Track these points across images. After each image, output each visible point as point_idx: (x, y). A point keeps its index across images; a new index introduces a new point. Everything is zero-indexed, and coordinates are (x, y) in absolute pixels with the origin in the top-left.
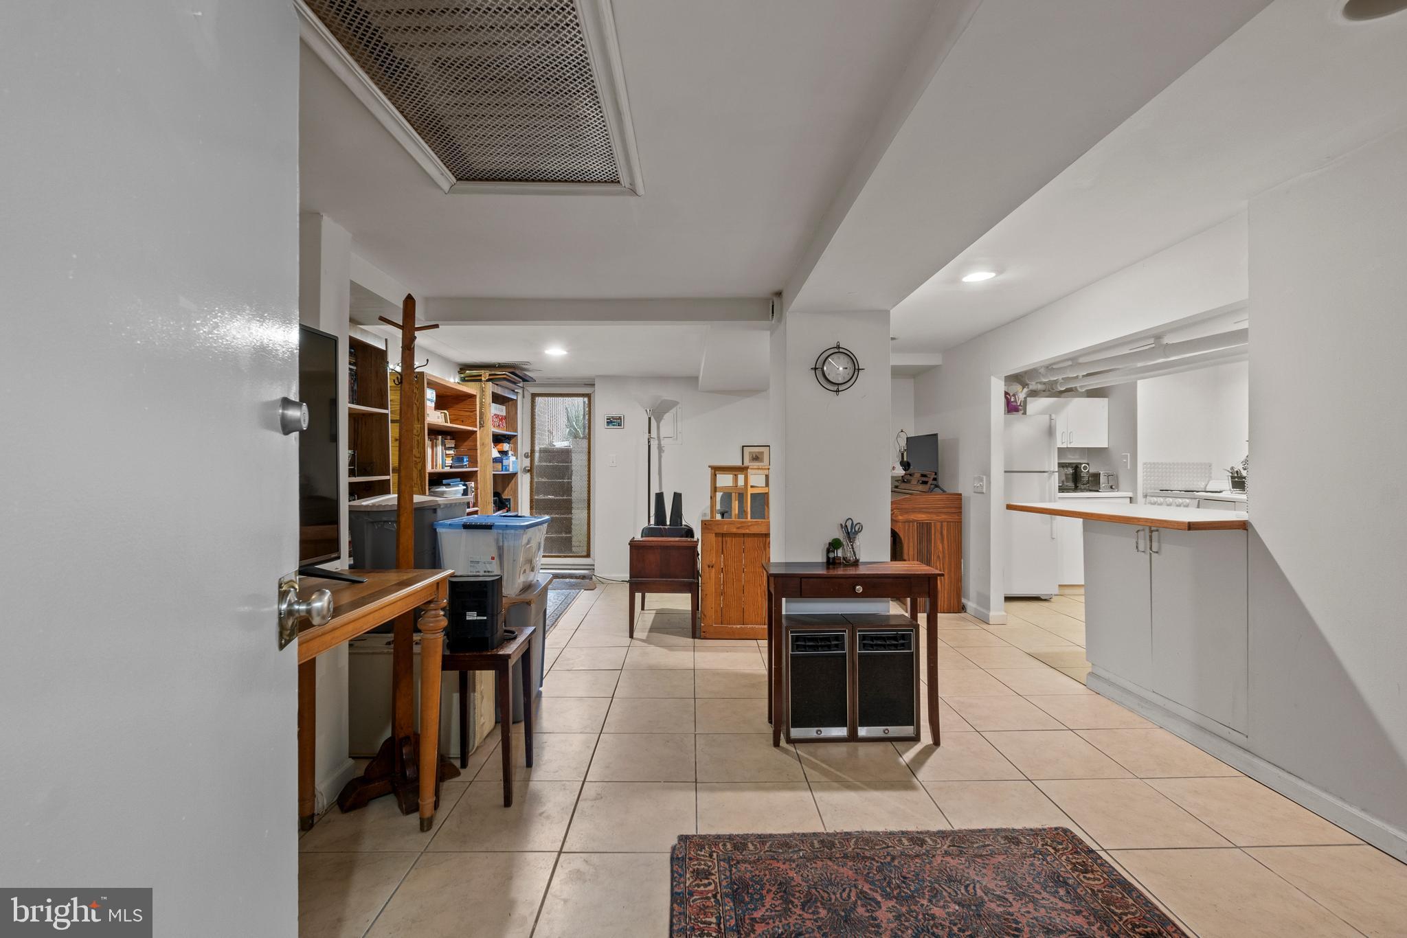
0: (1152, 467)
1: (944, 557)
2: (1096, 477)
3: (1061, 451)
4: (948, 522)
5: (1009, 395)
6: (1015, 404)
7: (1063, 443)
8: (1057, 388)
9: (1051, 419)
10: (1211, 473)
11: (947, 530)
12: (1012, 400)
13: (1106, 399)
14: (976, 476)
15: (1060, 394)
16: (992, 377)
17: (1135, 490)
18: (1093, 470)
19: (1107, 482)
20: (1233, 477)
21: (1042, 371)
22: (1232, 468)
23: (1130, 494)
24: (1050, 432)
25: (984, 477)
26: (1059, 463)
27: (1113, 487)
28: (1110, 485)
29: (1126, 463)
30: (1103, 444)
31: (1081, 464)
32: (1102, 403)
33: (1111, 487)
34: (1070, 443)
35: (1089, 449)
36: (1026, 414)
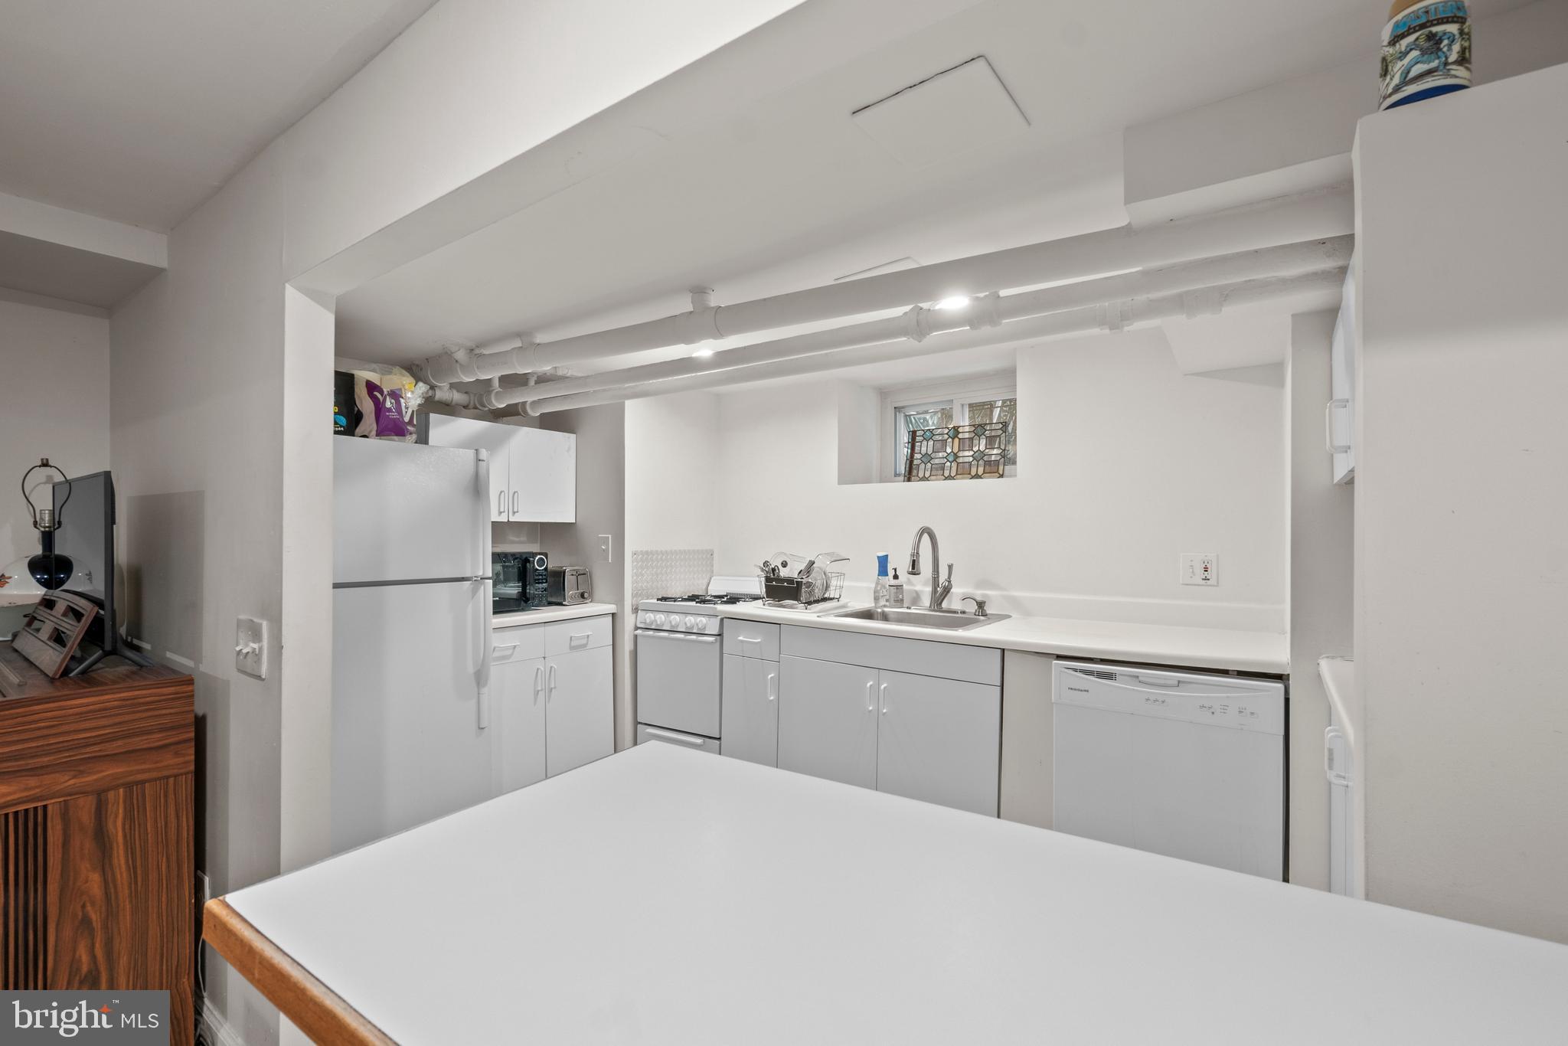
0: (645, 557)
1: (111, 913)
2: (559, 576)
3: (500, 530)
4: (129, 786)
5: (381, 392)
6: (394, 415)
7: (500, 513)
8: (490, 403)
9: (478, 460)
10: (712, 566)
11: (129, 816)
12: (388, 404)
13: (573, 436)
14: (242, 617)
15: (497, 415)
16: (287, 286)
17: (620, 601)
18: (552, 564)
19: (575, 586)
20: (768, 579)
21: (461, 355)
22: (766, 564)
23: (611, 608)
24: (477, 488)
25: (265, 625)
26: (494, 554)
27: (586, 595)
28: (580, 591)
29: (606, 551)
30: (566, 515)
31: (534, 555)
32: (563, 442)
33: (582, 596)
34: (514, 513)
35: (542, 524)
36: (426, 442)
